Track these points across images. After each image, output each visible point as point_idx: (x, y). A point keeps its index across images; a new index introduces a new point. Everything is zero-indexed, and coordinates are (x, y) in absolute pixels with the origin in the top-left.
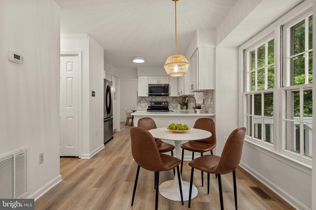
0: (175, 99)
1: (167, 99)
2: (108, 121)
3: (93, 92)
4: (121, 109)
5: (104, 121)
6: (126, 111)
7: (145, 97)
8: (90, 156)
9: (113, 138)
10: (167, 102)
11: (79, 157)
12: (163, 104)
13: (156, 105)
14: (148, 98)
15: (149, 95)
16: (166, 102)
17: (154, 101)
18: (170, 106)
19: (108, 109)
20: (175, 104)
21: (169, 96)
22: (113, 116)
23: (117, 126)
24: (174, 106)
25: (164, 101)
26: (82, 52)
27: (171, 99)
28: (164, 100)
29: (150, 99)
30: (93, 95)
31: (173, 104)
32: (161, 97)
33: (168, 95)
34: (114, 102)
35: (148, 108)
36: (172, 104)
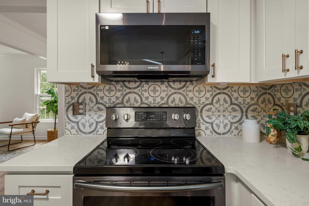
0: (222, 97)
1: (190, 95)
10: (192, 110)
12: (174, 115)
16: (185, 109)
18: (203, 127)
20: (222, 118)
24: (218, 126)
25: (177, 103)
27: (208, 95)
28: (177, 100)
31: (214, 118)
32: (163, 87)
33: (201, 77)
36: (209, 117)
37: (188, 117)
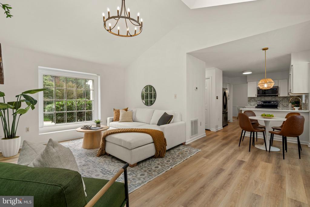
0: (285, 99)
1: (277, 99)
2: (225, 113)
3: (217, 97)
4: (233, 107)
5: (223, 113)
6: (238, 109)
7: (254, 97)
8: (216, 130)
9: (227, 125)
11: (210, 130)
12: (272, 102)
13: (264, 104)
14: (258, 98)
15: (257, 96)
16: (276, 101)
17: (263, 100)
18: (280, 105)
19: (225, 106)
20: (285, 103)
21: (279, 96)
22: (228, 111)
23: (230, 118)
24: (284, 105)
25: (274, 100)
26: (212, 77)
27: (281, 99)
29: (259, 98)
30: (217, 98)
32: (270, 97)
33: (277, 96)
34: (228, 101)
35: (257, 106)
36: (282, 103)
37: (275, 102)
